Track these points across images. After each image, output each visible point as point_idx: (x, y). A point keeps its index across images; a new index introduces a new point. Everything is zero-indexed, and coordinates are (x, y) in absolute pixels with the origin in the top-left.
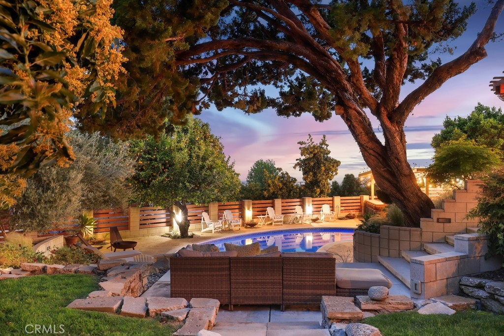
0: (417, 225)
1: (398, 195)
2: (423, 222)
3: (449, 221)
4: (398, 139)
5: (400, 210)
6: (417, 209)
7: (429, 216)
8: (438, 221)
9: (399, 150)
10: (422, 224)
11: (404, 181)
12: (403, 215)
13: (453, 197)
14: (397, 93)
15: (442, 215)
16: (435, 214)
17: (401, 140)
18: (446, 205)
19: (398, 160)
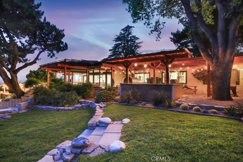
0: (20, 98)
1: (15, 91)
2: (22, 97)
3: (29, 96)
4: (15, 78)
5: (15, 95)
6: (20, 94)
7: (24, 96)
8: (26, 97)
9: (15, 80)
10: (22, 98)
11: (17, 88)
12: (16, 96)
13: (30, 91)
14: (15, 67)
15: (27, 95)
16: (25, 95)
17: (16, 78)
18: (28, 93)
19: (15, 83)
